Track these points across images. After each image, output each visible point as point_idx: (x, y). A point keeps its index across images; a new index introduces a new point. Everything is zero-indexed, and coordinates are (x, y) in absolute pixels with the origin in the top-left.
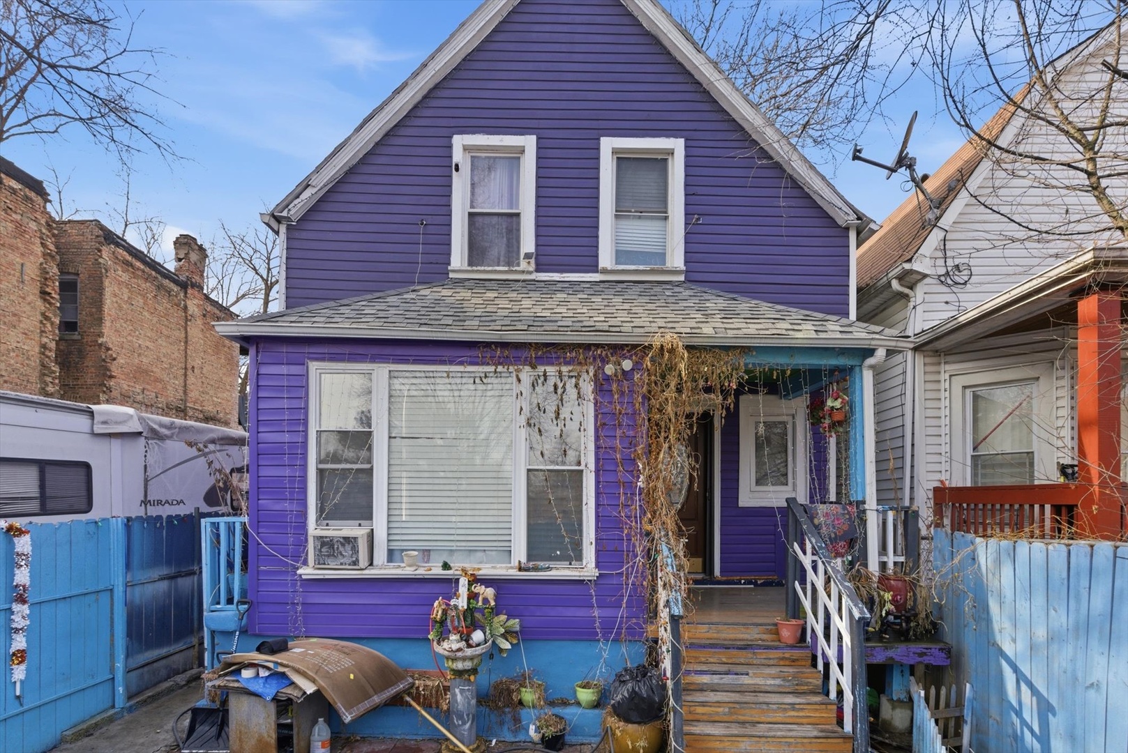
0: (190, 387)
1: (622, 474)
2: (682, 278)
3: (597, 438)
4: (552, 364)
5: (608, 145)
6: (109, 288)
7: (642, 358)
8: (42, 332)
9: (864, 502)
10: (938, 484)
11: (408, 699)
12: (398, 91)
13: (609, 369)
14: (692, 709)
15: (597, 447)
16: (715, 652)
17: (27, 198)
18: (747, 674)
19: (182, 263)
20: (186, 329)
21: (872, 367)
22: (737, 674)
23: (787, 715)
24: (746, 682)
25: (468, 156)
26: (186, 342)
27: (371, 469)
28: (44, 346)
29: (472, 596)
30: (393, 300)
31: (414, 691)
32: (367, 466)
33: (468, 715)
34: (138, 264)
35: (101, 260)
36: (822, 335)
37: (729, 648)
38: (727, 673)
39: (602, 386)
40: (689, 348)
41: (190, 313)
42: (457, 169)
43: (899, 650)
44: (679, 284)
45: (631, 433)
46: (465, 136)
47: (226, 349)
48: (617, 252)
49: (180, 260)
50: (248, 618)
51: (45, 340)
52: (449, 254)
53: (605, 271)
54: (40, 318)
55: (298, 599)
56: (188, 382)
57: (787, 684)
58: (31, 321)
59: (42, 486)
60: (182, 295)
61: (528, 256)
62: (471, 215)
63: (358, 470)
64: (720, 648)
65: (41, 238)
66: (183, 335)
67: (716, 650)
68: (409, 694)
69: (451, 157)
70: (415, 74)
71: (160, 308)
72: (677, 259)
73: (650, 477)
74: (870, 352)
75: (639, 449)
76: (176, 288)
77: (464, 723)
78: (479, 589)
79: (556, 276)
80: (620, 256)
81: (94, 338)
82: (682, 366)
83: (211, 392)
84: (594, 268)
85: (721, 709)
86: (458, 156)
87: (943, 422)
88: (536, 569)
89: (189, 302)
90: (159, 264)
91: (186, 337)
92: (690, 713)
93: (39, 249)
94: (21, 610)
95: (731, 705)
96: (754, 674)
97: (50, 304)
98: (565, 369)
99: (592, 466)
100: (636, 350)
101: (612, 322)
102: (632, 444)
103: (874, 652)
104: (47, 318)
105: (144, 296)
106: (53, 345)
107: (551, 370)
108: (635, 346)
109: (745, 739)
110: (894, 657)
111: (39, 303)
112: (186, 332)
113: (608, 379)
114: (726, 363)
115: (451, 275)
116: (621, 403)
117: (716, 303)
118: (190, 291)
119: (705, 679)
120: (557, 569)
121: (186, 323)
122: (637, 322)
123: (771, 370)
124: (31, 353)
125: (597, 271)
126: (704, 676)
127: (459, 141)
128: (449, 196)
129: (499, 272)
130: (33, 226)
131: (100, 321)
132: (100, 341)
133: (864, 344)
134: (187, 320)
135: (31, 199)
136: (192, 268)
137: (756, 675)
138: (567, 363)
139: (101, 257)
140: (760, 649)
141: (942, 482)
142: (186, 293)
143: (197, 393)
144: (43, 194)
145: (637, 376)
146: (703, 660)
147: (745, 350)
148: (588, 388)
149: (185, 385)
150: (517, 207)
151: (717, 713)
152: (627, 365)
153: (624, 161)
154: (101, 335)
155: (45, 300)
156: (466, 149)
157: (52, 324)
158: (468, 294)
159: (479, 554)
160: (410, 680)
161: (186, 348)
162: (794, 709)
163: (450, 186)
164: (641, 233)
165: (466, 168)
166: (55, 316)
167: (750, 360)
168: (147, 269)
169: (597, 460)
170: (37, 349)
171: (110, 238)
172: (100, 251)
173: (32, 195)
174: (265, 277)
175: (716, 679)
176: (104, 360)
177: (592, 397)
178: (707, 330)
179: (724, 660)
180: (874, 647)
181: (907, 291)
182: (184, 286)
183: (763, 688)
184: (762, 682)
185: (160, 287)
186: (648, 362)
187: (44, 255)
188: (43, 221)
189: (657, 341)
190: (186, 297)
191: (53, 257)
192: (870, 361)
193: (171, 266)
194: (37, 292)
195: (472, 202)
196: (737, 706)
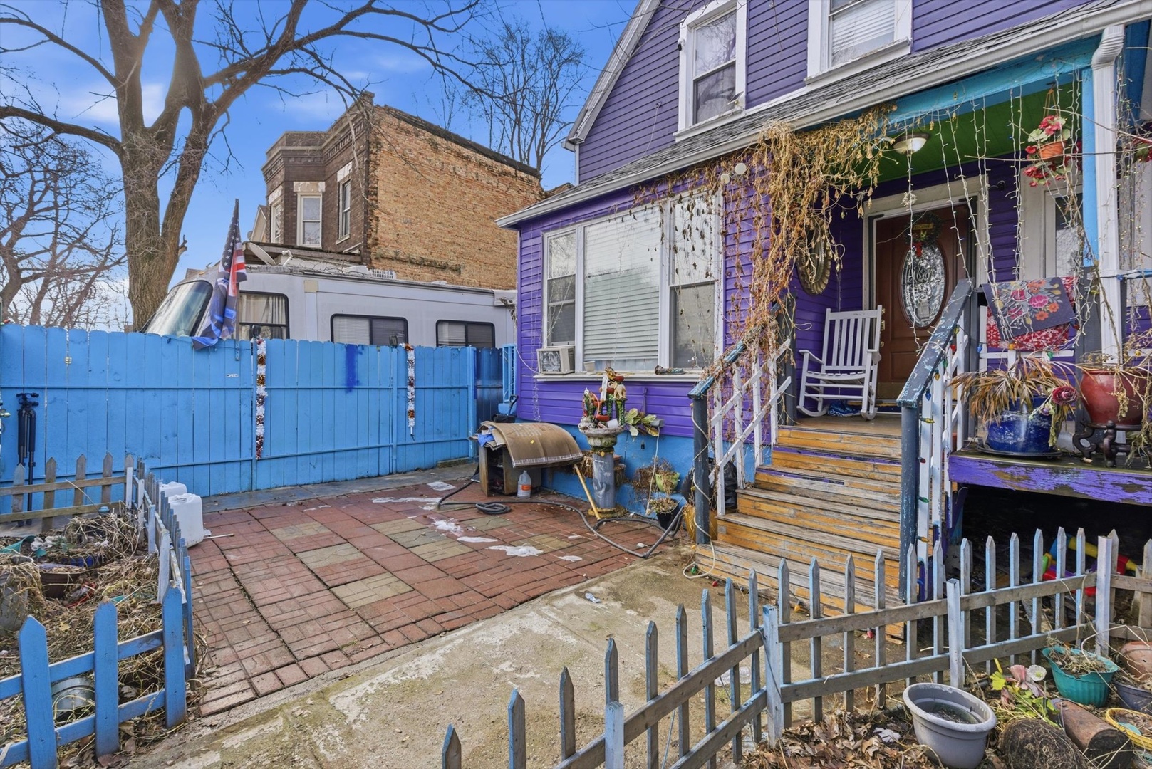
2: (908, 51)
11: (576, 467)
13: (725, 177)
14: (757, 504)
16: (826, 460)
17: (530, 181)
18: (843, 483)
22: (831, 482)
23: (863, 530)
24: (840, 492)
27: (574, 303)
29: (610, 391)
31: (583, 463)
32: (571, 301)
33: (602, 484)
37: (845, 457)
38: (820, 480)
43: (1082, 477)
46: (689, 16)
50: (517, 406)
53: (812, 82)
55: (536, 396)
57: (894, 501)
59: (466, 336)
63: (565, 305)
64: (834, 456)
67: (829, 458)
68: (579, 466)
72: (902, 33)
77: (599, 489)
78: (615, 385)
85: (785, 510)
88: (674, 373)
92: (755, 508)
94: (411, 389)
95: (797, 507)
96: (851, 484)
103: (1031, 475)
109: (783, 538)
110: (1072, 485)
115: (677, 140)
119: (794, 482)
120: (691, 373)
126: (793, 479)
130: (532, 196)
135: (532, 181)
137: (852, 486)
140: (884, 462)
144: (538, 176)
146: (814, 467)
150: (734, 58)
151: (782, 514)
156: (687, 26)
159: (641, 364)
160: (581, 455)
162: (872, 525)
167: (896, 119)
175: (805, 484)
179: (839, 470)
180: (1032, 467)
183: (862, 502)
184: (862, 495)
188: (537, 193)
196: (804, 509)
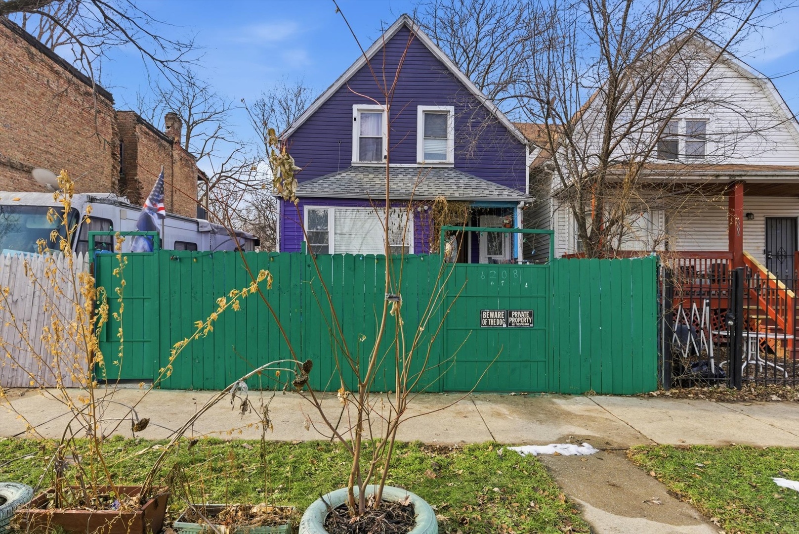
0: (175, 202)
1: (424, 248)
2: (453, 166)
3: (415, 235)
4: (397, 207)
5: (421, 109)
6: (140, 148)
7: (432, 205)
8: (113, 175)
9: (517, 259)
10: (564, 254)
12: (330, 88)
13: (419, 209)
15: (415, 238)
19: (170, 129)
20: (172, 168)
21: (519, 208)
25: (360, 113)
26: (172, 176)
27: (328, 246)
28: (113, 183)
30: (332, 179)
32: (326, 245)
34: (151, 133)
35: (136, 133)
36: (500, 197)
39: (417, 216)
40: (449, 201)
41: (174, 158)
42: (355, 119)
44: (451, 169)
45: (427, 233)
46: (358, 105)
47: (191, 178)
48: (425, 154)
49: (168, 127)
51: (114, 179)
52: (351, 155)
53: (419, 163)
54: (111, 168)
56: (174, 200)
58: (108, 170)
60: (170, 148)
61: (385, 157)
62: (360, 138)
63: (323, 246)
65: (112, 125)
66: (171, 172)
69: (352, 114)
70: (338, 80)
71: (161, 157)
72: (451, 158)
73: (434, 249)
74: (518, 203)
75: (430, 239)
76: (167, 145)
79: (398, 165)
80: (427, 156)
81: (132, 177)
82: (446, 208)
83: (184, 205)
84: (415, 161)
86: (355, 114)
87: (566, 227)
89: (174, 152)
90: (160, 131)
91: (172, 173)
93: (111, 131)
97: (116, 160)
98: (402, 209)
99: (413, 245)
100: (429, 202)
101: (421, 190)
102: (428, 237)
104: (114, 167)
105: (153, 151)
106: (117, 182)
107: (397, 209)
108: (428, 201)
111: (111, 160)
112: (173, 170)
113: (419, 212)
114: (464, 207)
115: (352, 165)
116: (424, 221)
117: (464, 180)
118: (174, 146)
121: (173, 166)
122: (431, 191)
123: (482, 209)
124: (108, 187)
125: (416, 163)
127: (355, 107)
128: (351, 130)
129: (374, 164)
130: (109, 119)
131: (135, 167)
132: (136, 178)
133: (516, 200)
134: (173, 163)
135: (108, 104)
136: (175, 132)
138: (403, 206)
139: (135, 131)
141: (565, 253)
142: (172, 147)
143: (178, 206)
144: (111, 100)
145: (430, 212)
147: (471, 202)
148: (411, 216)
149: (172, 201)
150: (381, 135)
152: (426, 208)
153: (427, 115)
154: (136, 175)
155: (114, 158)
156: (358, 110)
157: (117, 171)
158: (361, 176)
161: (173, 179)
163: (352, 126)
164: (435, 146)
165: (358, 119)
166: (118, 166)
167: (474, 205)
168: (155, 136)
169: (415, 243)
170: (110, 185)
171: (139, 120)
172: (135, 128)
173: (108, 102)
174: (187, 120)
176: (138, 189)
177: (413, 220)
178: (457, 194)
181: (550, 171)
182: (171, 143)
185: (161, 145)
186: (434, 207)
187: (113, 133)
188: (113, 115)
189: (437, 199)
190: (172, 149)
191: (117, 134)
192: (519, 206)
193: (164, 130)
194: (110, 154)
195: (361, 132)
